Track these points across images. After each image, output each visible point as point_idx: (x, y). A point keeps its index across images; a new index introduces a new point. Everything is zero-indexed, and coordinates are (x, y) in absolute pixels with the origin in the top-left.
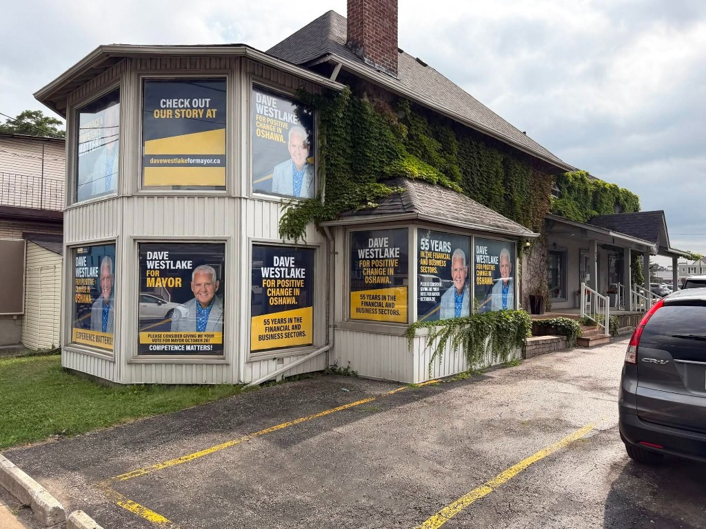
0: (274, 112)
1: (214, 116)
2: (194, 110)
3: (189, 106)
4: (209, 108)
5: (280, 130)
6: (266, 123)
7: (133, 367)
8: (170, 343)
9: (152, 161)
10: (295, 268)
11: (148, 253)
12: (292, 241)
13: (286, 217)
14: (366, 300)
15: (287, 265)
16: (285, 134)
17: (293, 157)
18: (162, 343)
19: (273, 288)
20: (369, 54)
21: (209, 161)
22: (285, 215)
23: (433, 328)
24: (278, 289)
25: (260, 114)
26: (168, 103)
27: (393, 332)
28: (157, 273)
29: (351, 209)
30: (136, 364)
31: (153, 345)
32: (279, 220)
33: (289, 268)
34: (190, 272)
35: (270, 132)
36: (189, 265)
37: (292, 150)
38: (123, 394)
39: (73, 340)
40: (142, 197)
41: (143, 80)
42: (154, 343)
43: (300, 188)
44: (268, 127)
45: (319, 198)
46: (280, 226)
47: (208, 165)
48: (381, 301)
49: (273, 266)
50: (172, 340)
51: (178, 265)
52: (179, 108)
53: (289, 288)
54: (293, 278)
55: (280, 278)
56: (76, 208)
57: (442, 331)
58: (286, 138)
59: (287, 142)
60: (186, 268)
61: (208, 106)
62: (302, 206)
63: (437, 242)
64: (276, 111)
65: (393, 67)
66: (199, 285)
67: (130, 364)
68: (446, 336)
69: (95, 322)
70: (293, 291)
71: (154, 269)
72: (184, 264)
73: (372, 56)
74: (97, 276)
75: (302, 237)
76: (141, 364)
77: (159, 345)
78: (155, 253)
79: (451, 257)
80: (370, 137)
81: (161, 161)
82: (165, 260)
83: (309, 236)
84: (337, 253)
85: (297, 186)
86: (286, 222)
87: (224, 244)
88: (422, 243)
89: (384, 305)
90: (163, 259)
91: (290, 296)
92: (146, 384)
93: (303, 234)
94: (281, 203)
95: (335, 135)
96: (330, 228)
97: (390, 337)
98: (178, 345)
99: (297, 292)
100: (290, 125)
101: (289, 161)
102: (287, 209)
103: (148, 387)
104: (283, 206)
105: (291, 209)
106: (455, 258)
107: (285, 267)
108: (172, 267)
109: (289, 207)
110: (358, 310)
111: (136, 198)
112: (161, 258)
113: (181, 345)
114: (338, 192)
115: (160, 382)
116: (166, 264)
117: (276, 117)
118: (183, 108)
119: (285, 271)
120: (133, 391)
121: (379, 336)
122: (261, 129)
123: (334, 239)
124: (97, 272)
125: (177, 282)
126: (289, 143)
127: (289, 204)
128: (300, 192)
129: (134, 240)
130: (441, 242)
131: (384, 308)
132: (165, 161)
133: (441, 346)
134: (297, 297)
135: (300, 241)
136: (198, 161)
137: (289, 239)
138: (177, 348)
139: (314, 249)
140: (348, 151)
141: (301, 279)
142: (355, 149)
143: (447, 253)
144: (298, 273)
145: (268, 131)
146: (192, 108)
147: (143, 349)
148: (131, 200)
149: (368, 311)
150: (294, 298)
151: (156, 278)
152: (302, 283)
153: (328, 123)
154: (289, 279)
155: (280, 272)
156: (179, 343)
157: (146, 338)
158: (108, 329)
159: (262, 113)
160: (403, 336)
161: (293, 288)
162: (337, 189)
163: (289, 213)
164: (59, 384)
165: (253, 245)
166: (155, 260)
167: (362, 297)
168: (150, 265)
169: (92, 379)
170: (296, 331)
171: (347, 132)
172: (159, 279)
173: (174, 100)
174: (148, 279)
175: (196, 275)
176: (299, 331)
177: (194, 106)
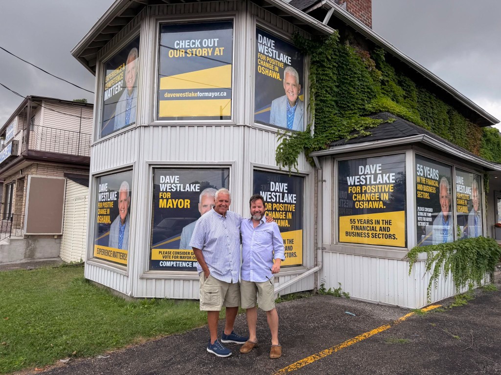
0: (272, 52)
1: (222, 54)
2: (203, 49)
3: (199, 46)
4: (217, 47)
5: (277, 69)
6: (266, 61)
7: (145, 281)
8: (179, 259)
9: (166, 95)
10: (288, 193)
11: (161, 177)
12: (286, 168)
13: (282, 146)
14: (357, 224)
15: (281, 191)
16: (281, 72)
17: (287, 93)
18: (171, 259)
19: (270, 211)
20: (350, 9)
21: (217, 94)
22: (280, 145)
23: (430, 252)
24: (274, 212)
25: (261, 53)
26: (181, 44)
27: (390, 255)
28: (169, 195)
29: (341, 138)
30: (147, 279)
31: (163, 261)
32: (276, 149)
33: (283, 194)
34: (198, 194)
35: (269, 69)
36: (197, 188)
37: (287, 88)
38: (135, 307)
39: (95, 255)
40: (157, 126)
41: (160, 24)
42: (164, 259)
43: (293, 122)
44: (268, 65)
45: (309, 131)
46: (277, 154)
47: (215, 98)
48: (374, 225)
49: (270, 191)
50: (181, 257)
51: (187, 189)
52: (191, 48)
53: (283, 211)
54: (286, 203)
55: (276, 202)
56: (101, 142)
57: (438, 255)
58: (282, 76)
59: (282, 80)
60: (194, 190)
61: (216, 45)
62: (294, 138)
63: (428, 168)
64: (274, 51)
65: (369, 22)
66: (205, 206)
67: (142, 278)
68: (441, 261)
69: (113, 240)
70: (286, 214)
71: (166, 192)
72: (192, 187)
73: (353, 11)
74: (116, 199)
75: (295, 165)
76: (151, 279)
77: (168, 261)
78: (168, 177)
79: (439, 185)
80: (355, 77)
81: (174, 95)
82: (176, 184)
83: (301, 165)
84: (325, 181)
85: (290, 120)
86: (282, 151)
87: (229, 168)
88: (418, 169)
89: (378, 229)
90: (174, 183)
91: (284, 219)
92: (155, 298)
93: (296, 164)
94: (278, 133)
95: (323, 75)
96: (319, 157)
97: (387, 261)
98: (186, 261)
99: (290, 216)
100: (286, 65)
101: (284, 97)
102: (282, 139)
103: (157, 301)
104: (279, 136)
105: (286, 139)
106: (442, 186)
107: (280, 192)
108: (182, 190)
109: (284, 137)
110: (347, 234)
111: (151, 128)
112: (172, 182)
113: (189, 261)
114: (326, 125)
115: (168, 297)
116: (176, 187)
117: (274, 57)
118: (194, 48)
119: (279, 196)
120: (144, 304)
121: (374, 260)
122: (262, 66)
123: (322, 168)
124: (116, 195)
125: (186, 204)
126: (284, 81)
127: (284, 135)
128: (292, 125)
129: (150, 165)
130: (431, 169)
131: (378, 232)
132: (178, 95)
133: (436, 270)
134: (289, 220)
135: (293, 169)
136: (206, 94)
137: (283, 166)
138: (184, 264)
139: (303, 177)
140: (336, 89)
141: (293, 204)
142: (340, 88)
143: (436, 180)
144: (290, 198)
145: (267, 68)
146: (202, 47)
147: (154, 265)
148: (147, 129)
149: (358, 235)
150: (287, 221)
151: (167, 199)
152: (294, 208)
153: (318, 64)
154: (283, 203)
155: (276, 196)
156: (186, 260)
157: (157, 255)
158: (124, 246)
159: (262, 52)
160: (402, 260)
161: (286, 212)
162: (325, 122)
163: (284, 144)
164: (80, 295)
165: (254, 170)
166: (167, 183)
167: (352, 221)
168: (162, 188)
169: (108, 290)
170: (289, 252)
171: (334, 73)
172: (170, 201)
173: (187, 41)
174: (161, 200)
175: (203, 196)
176: (291, 252)
177: (204, 46)
